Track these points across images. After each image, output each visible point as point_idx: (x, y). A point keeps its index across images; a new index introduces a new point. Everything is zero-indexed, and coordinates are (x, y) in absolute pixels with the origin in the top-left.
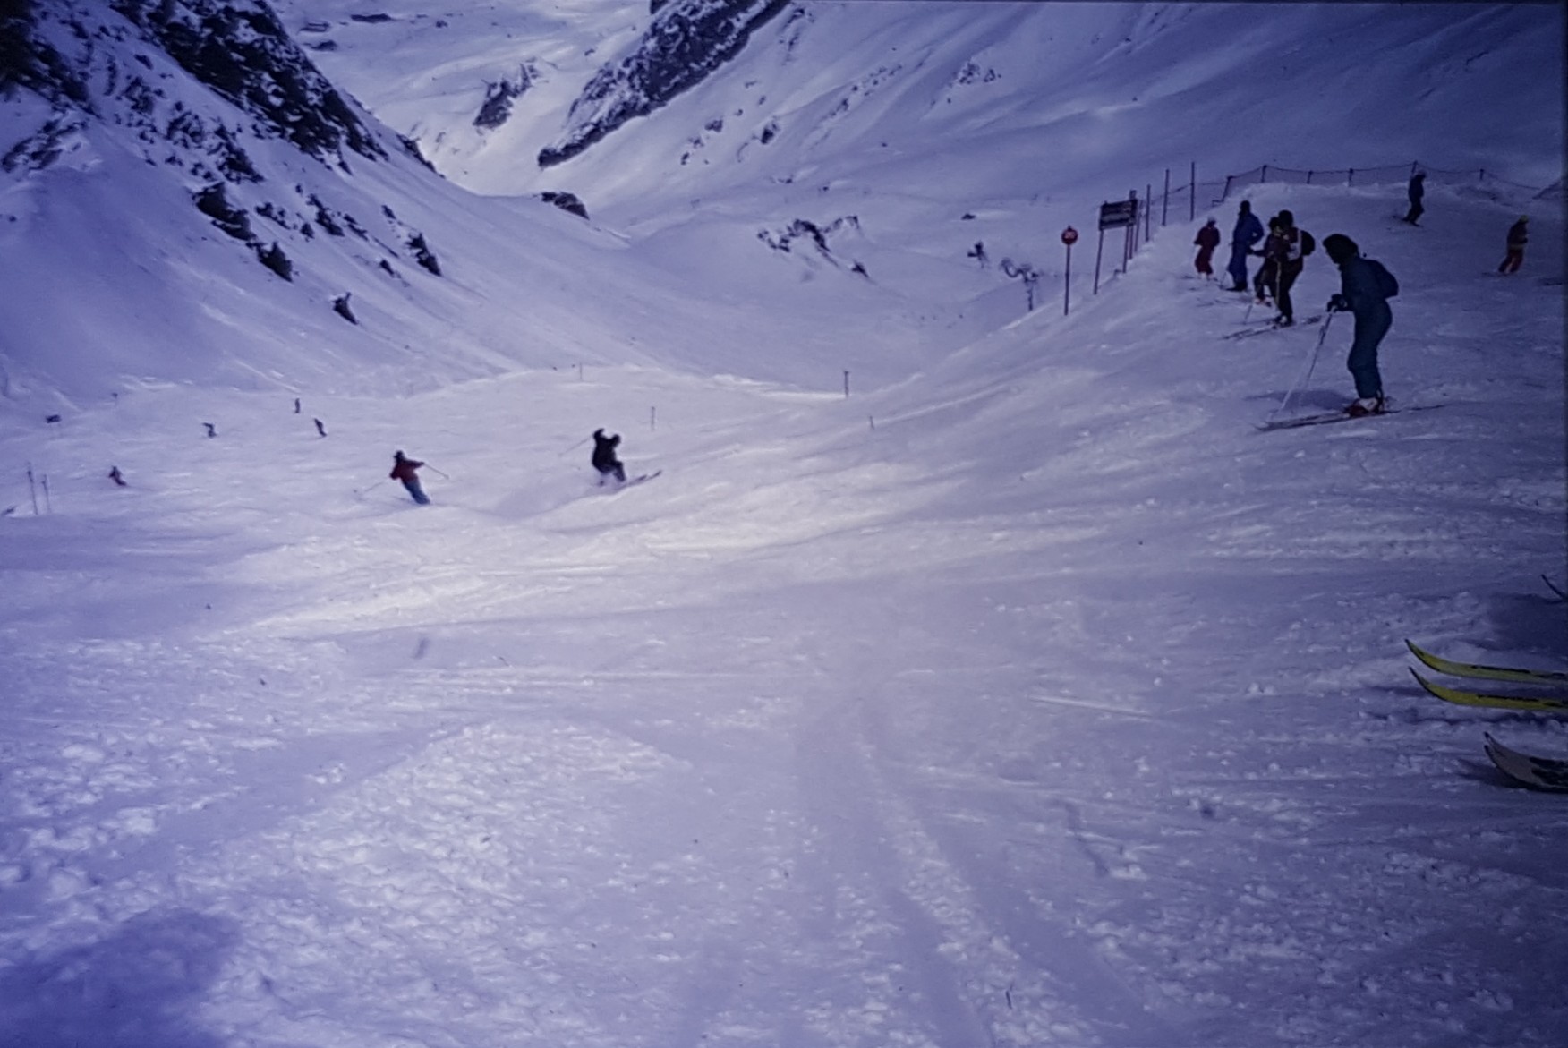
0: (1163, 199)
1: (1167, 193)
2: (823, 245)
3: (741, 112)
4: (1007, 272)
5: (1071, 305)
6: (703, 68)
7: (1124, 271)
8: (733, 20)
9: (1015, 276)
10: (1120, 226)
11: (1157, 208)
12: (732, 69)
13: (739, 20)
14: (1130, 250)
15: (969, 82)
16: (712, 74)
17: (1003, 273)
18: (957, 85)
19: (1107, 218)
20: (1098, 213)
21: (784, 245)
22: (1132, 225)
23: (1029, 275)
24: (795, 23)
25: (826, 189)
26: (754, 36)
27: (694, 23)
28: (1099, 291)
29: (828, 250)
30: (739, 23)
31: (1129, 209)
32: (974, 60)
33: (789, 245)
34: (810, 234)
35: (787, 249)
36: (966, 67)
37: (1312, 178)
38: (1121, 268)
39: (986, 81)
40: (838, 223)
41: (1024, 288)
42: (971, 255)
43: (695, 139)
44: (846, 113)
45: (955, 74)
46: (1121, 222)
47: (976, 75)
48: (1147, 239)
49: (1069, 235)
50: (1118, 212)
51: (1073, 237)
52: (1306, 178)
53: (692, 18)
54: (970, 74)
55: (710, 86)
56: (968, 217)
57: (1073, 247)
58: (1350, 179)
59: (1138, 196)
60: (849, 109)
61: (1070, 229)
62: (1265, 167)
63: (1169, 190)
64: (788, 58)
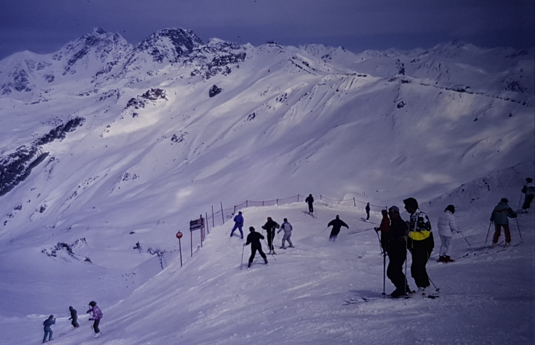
0: (212, 217)
1: (213, 214)
2: (71, 252)
3: (30, 201)
4: (150, 253)
5: (183, 262)
6: (11, 185)
7: (202, 246)
8: (24, 164)
9: (154, 254)
10: (199, 229)
11: (210, 221)
12: (25, 184)
13: (26, 164)
14: (203, 238)
15: (127, 180)
16: (15, 187)
17: (149, 254)
18: (122, 181)
19: (193, 227)
20: (189, 225)
21: (53, 254)
22: (202, 228)
23: (160, 253)
24: (51, 163)
25: (70, 228)
26: (34, 170)
27: (6, 167)
28: (193, 255)
29: (73, 254)
30: (26, 165)
31: (201, 222)
32: (127, 172)
33: (56, 254)
34: (65, 248)
35: (55, 256)
36: (125, 174)
37: (264, 203)
38: (201, 245)
39: (133, 179)
40: (76, 242)
41: (158, 258)
42: (135, 248)
43: (9, 214)
44: (76, 197)
45: (120, 177)
46: (198, 227)
47: (129, 177)
48: (208, 233)
49: (179, 235)
50: (195, 224)
51: (181, 235)
52: (262, 204)
53: (5, 165)
54: (127, 177)
55: (14, 192)
56: (132, 233)
57: (181, 239)
58: (277, 203)
59: (203, 217)
60: (78, 195)
61: (179, 232)
62: (247, 201)
63: (214, 213)
64: (49, 177)
